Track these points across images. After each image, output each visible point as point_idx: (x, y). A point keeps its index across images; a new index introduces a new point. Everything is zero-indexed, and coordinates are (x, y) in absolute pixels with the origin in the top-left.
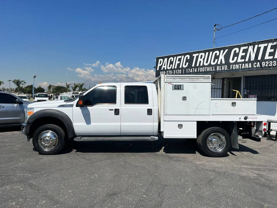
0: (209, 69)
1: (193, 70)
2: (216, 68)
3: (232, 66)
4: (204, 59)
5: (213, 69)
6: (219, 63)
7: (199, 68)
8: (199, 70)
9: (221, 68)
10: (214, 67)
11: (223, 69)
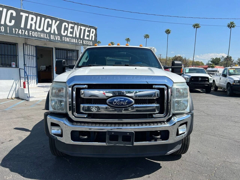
0: (42, 35)
1: (22, 32)
2: (50, 37)
3: (64, 38)
4: (36, 23)
5: (47, 37)
6: (52, 32)
7: (30, 32)
8: (30, 34)
9: (55, 38)
10: (48, 35)
11: (57, 39)
